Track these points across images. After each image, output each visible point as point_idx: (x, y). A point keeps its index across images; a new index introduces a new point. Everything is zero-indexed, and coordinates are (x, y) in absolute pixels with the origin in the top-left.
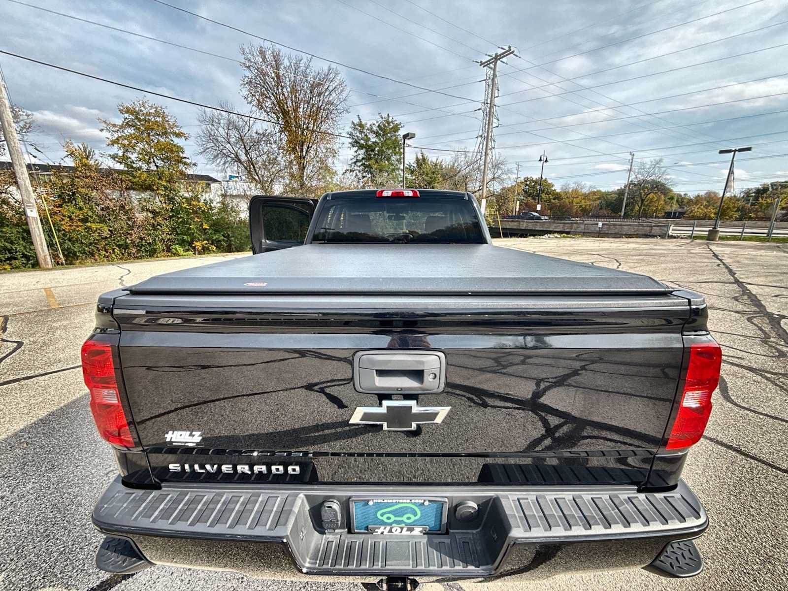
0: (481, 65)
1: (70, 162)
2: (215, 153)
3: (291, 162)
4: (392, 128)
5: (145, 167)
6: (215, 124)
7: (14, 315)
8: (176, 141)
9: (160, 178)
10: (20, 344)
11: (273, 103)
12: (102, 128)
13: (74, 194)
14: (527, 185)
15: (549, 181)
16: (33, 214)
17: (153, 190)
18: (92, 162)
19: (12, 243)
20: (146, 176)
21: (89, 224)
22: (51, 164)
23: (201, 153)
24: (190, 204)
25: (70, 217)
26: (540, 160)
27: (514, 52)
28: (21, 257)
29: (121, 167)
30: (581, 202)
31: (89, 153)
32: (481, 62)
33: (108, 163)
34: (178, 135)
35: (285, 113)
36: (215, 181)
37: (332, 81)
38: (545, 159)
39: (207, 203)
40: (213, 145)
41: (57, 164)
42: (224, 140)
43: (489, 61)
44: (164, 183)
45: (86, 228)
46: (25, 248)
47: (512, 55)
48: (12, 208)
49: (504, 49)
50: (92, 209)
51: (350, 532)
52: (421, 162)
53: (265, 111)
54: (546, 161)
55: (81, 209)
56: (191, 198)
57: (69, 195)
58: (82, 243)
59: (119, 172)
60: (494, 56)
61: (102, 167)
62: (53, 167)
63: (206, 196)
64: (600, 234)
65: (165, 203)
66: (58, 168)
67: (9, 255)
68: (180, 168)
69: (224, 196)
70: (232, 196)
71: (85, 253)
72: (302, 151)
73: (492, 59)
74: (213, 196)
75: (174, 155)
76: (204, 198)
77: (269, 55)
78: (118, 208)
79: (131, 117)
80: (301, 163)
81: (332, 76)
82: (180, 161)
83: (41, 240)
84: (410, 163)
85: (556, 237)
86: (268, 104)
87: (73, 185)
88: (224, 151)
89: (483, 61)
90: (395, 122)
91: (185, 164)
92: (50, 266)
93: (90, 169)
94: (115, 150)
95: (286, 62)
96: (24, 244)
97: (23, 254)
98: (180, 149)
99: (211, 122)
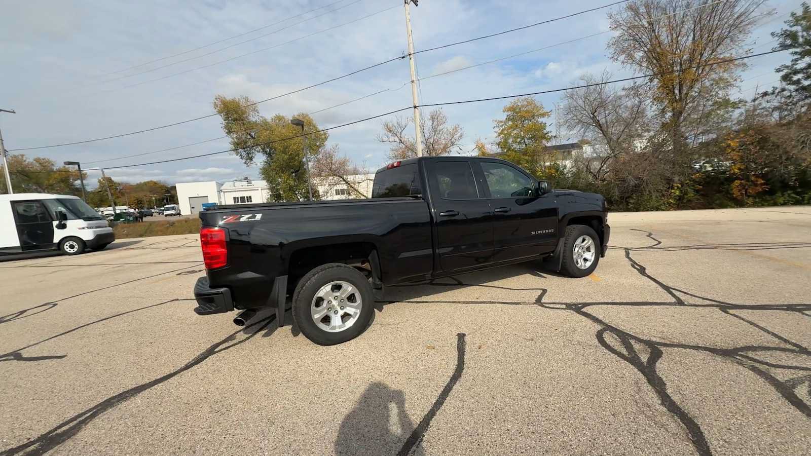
5: (518, 147)
6: (574, 98)
8: (541, 120)
40: (573, 116)
42: (582, 109)
53: (636, 63)
68: (543, 143)
72: (680, 93)
79: (511, 113)
80: (677, 108)
82: (544, 136)
91: (547, 138)
94: (499, 139)
98: (543, 127)
99: (571, 97)
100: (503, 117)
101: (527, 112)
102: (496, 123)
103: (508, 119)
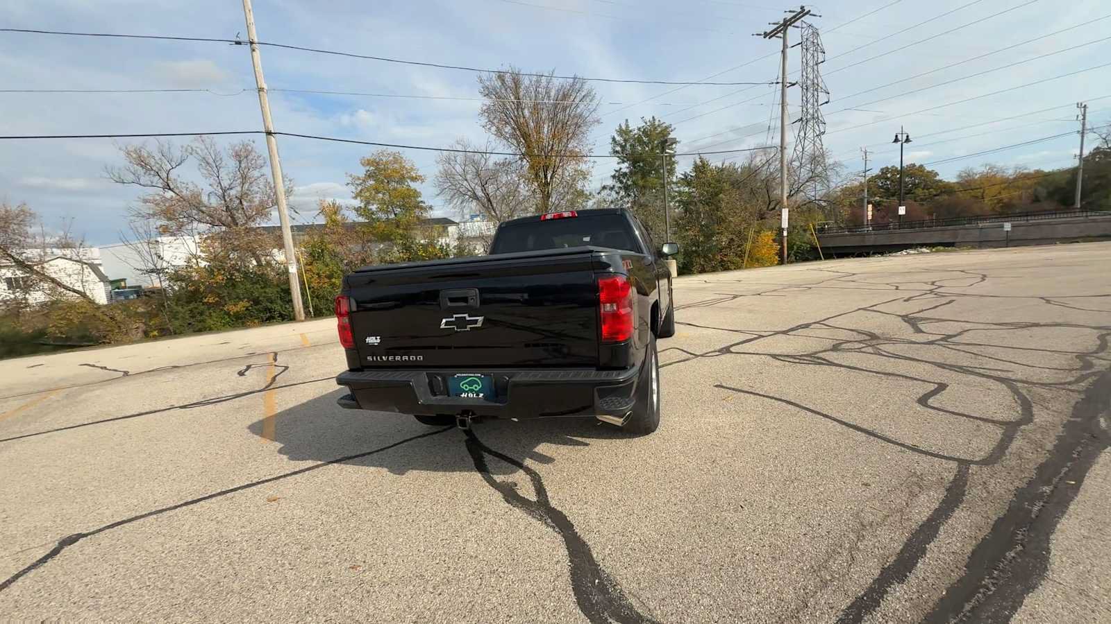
0: (765, 37)
1: (321, 220)
2: (452, 193)
3: (534, 192)
4: (660, 133)
5: (384, 217)
6: (452, 163)
7: (281, 351)
8: (413, 185)
9: (398, 227)
10: (287, 368)
11: (513, 128)
12: (349, 182)
13: (322, 250)
14: (887, 179)
15: (928, 168)
16: (293, 269)
17: (391, 240)
18: (339, 218)
19: (271, 303)
20: (384, 226)
21: (333, 280)
22: (306, 224)
23: (438, 195)
24: (426, 251)
25: (318, 274)
26: (896, 140)
27: (809, 11)
28: (278, 317)
29: (361, 220)
30: (1000, 193)
31: (337, 209)
32: (765, 33)
33: (352, 217)
34: (414, 179)
35: (526, 136)
36: (452, 223)
37: (579, 91)
38: (905, 138)
39: (443, 248)
40: (450, 184)
41: (311, 223)
42: (461, 178)
43: (775, 30)
44: (401, 232)
45: (331, 285)
46: (282, 306)
47: (807, 16)
48: (273, 269)
49: (794, 12)
50: (337, 264)
51: (449, 396)
52: (701, 168)
53: (505, 138)
54: (908, 140)
55: (327, 266)
56: (427, 245)
57: (319, 252)
58: (327, 300)
59: (360, 224)
60: (782, 22)
61: (347, 222)
62: (307, 226)
63: (442, 241)
64: (1009, 242)
65: (403, 252)
66: (311, 227)
67: (268, 314)
68: (417, 214)
69: (460, 238)
70: (469, 238)
71: (329, 310)
72: (546, 177)
73: (780, 26)
74: (449, 240)
75: (410, 201)
76: (440, 243)
77: (508, 79)
78: (359, 262)
79: (372, 168)
80: (545, 191)
81: (578, 86)
82: (418, 206)
83: (297, 293)
84: (685, 173)
85: (922, 253)
86: (508, 129)
87: (322, 242)
88: (461, 190)
89: (768, 32)
90: (664, 125)
91: (422, 208)
92: (303, 318)
93: (337, 225)
94: (357, 203)
95: (527, 82)
96: (281, 303)
97: (280, 313)
98: (416, 194)
99: (448, 161)
100: (361, 172)
101: (395, 171)
102: (350, 179)
103: (370, 176)
